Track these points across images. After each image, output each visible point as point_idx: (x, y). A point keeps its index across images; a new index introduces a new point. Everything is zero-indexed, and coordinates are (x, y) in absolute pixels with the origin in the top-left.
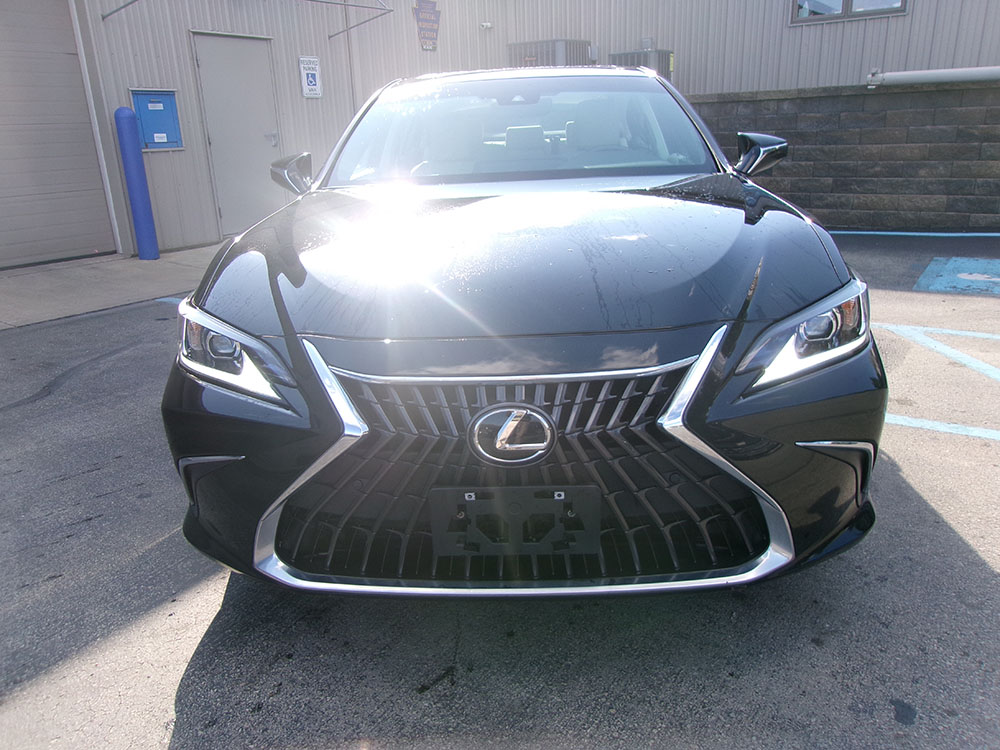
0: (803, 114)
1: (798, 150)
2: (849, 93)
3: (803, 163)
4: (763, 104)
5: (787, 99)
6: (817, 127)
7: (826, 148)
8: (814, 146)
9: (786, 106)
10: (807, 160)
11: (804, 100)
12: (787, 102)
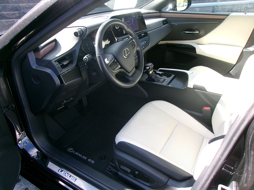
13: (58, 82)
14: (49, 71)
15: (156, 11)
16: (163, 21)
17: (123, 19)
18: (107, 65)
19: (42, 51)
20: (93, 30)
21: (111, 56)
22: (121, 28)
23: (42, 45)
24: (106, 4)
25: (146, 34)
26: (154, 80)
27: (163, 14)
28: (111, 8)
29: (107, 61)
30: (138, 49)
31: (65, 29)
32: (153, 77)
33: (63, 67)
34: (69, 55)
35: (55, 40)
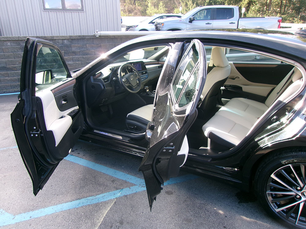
0: (73, 45)
1: (74, 57)
2: (88, 38)
3: (77, 62)
4: (56, 41)
5: (66, 39)
6: (79, 49)
7: (84, 56)
8: (80, 56)
9: (65, 42)
10: (78, 61)
11: (72, 39)
12: (66, 40)
13: (103, 87)
14: (100, 83)
15: (155, 61)
16: (159, 66)
17: (132, 64)
18: (123, 81)
19: (97, 75)
20: (117, 68)
21: (125, 78)
22: (132, 69)
23: (97, 73)
24: (125, 57)
25: (146, 73)
26: (149, 95)
27: (160, 62)
28: (128, 59)
29: (123, 80)
30: (139, 77)
31: (105, 67)
32: (148, 93)
33: (105, 82)
34: (107, 78)
35: (101, 72)
